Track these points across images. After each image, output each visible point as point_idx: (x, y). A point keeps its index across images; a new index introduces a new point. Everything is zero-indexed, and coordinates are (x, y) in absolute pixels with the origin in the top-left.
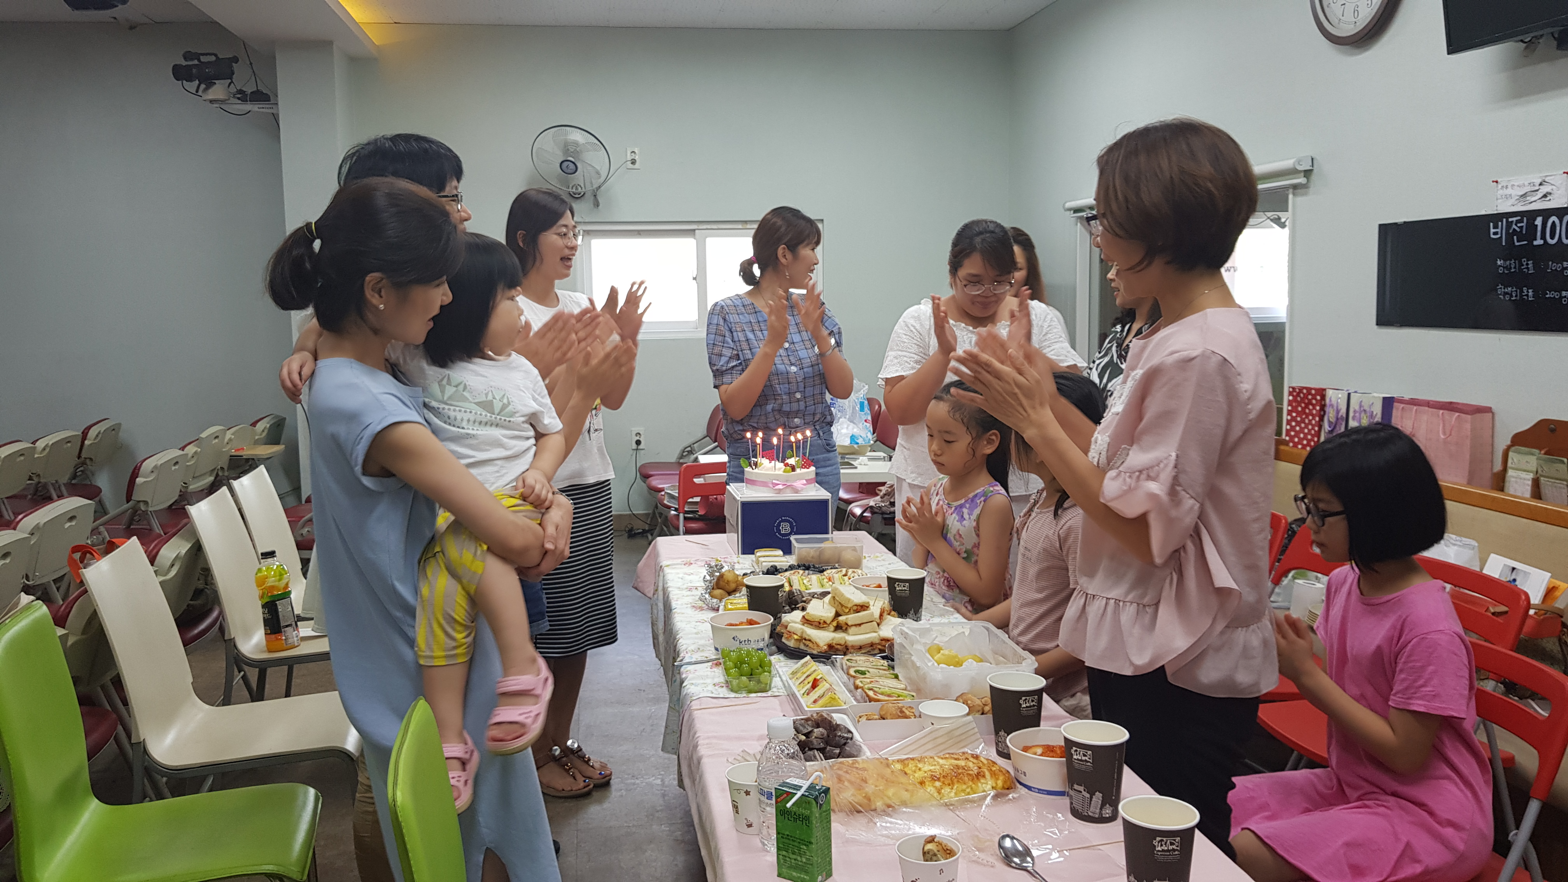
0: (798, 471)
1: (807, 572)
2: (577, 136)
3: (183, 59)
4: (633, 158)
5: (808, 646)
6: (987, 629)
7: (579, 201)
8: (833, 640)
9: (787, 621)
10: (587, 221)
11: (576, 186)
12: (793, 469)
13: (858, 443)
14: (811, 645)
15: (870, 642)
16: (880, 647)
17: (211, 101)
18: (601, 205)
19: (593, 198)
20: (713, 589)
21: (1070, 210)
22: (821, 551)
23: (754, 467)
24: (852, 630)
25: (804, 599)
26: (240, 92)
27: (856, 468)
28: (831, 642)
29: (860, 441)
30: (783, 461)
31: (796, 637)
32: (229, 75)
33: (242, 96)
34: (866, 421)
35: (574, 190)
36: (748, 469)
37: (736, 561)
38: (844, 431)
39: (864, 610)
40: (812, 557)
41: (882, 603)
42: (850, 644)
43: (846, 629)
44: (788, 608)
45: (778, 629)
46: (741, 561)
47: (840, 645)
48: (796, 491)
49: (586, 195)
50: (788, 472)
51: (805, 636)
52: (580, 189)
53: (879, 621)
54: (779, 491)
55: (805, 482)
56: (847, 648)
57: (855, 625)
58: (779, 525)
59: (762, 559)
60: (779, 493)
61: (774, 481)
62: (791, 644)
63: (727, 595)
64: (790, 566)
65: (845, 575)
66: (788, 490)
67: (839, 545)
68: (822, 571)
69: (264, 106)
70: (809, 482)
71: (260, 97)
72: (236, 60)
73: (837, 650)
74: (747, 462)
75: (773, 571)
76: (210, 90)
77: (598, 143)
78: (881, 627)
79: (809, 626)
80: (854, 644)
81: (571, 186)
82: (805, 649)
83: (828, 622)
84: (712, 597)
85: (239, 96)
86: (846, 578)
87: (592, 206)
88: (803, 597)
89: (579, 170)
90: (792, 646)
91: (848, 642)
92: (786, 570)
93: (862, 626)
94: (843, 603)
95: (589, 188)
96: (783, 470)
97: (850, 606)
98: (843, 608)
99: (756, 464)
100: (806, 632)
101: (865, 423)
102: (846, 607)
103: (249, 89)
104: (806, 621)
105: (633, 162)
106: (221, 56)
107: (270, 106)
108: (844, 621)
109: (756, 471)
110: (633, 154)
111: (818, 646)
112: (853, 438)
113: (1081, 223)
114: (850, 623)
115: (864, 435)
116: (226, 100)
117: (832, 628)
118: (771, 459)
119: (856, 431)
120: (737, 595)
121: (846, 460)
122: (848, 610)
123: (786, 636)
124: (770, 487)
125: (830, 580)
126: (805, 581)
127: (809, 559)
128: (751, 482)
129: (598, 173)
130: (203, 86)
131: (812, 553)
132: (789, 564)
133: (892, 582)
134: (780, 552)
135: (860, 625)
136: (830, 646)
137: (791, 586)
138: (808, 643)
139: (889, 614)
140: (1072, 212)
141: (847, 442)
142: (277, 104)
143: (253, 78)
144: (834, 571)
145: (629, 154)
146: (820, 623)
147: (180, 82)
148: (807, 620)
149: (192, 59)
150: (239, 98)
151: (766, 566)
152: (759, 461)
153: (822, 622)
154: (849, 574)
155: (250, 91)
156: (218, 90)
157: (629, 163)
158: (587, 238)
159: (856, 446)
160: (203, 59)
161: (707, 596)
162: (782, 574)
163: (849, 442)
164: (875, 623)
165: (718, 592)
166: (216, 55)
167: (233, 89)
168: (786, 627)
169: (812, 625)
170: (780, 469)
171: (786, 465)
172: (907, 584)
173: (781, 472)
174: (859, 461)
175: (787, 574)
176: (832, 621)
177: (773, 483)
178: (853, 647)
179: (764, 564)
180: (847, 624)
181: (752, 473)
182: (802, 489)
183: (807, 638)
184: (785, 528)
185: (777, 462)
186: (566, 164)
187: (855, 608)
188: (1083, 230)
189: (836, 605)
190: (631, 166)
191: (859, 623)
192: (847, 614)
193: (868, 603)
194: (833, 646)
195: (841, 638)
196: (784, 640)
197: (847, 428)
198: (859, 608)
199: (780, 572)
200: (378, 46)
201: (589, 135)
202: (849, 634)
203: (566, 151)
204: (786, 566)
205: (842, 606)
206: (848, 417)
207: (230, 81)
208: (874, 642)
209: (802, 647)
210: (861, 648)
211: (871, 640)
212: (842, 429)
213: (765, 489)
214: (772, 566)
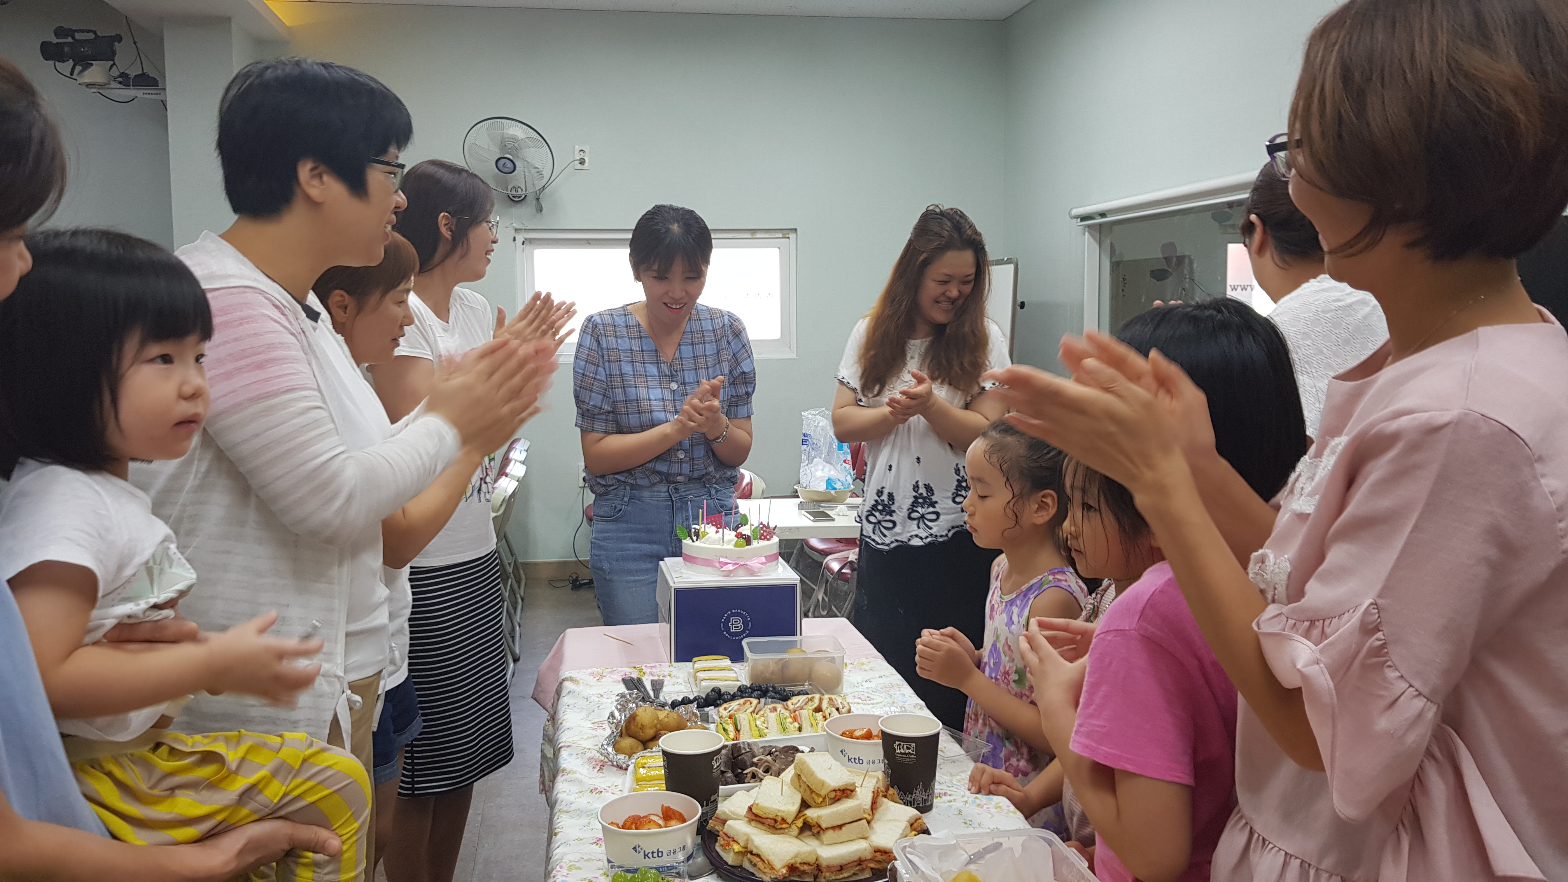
0: (755, 544)
1: (763, 700)
2: (517, 131)
3: (53, 36)
4: (581, 157)
5: (755, 865)
6: (1050, 843)
7: (519, 205)
8: (796, 856)
9: (725, 813)
10: (528, 228)
11: (516, 188)
12: (748, 541)
13: (836, 489)
14: (760, 864)
15: (856, 858)
16: (872, 865)
17: (89, 85)
18: (543, 212)
19: (535, 202)
20: (621, 736)
21: (1076, 217)
22: (785, 665)
23: (695, 538)
24: (829, 836)
25: (755, 760)
26: (123, 75)
27: (833, 520)
28: (793, 861)
29: (838, 486)
30: (736, 528)
31: (736, 848)
32: (109, 56)
33: (124, 80)
34: (845, 461)
35: (514, 192)
36: (687, 541)
37: (666, 673)
38: (819, 474)
39: (847, 797)
40: (772, 673)
41: (874, 781)
42: (824, 864)
43: (819, 832)
44: (729, 774)
45: (711, 824)
46: (673, 674)
47: (809, 864)
48: (752, 573)
49: (527, 198)
50: (741, 546)
51: (750, 847)
52: (519, 190)
53: (871, 813)
54: (729, 573)
55: (764, 560)
56: (818, 868)
57: (833, 828)
58: (728, 620)
59: (701, 675)
60: (728, 576)
61: (722, 560)
62: (730, 858)
63: (641, 747)
64: (740, 689)
65: (818, 710)
66: (741, 571)
67: (809, 656)
68: (785, 698)
69: (150, 92)
70: (771, 558)
71: (146, 81)
72: (119, 39)
73: (804, 872)
74: (686, 531)
75: (716, 698)
76: (86, 73)
77: (540, 138)
78: (872, 823)
79: (760, 826)
80: (831, 863)
81: (509, 188)
82: (751, 870)
83: (789, 821)
84: (618, 750)
85: (120, 79)
86: (819, 715)
87: (534, 210)
88: (754, 757)
89: (517, 168)
90: (730, 863)
91: (821, 860)
92: (733, 697)
93: (844, 828)
94: (813, 787)
95: (531, 190)
96: (733, 543)
97: (823, 793)
98: (814, 795)
99: (697, 534)
100: (753, 841)
101: (844, 464)
102: (819, 795)
103: (133, 72)
104: (755, 817)
105: (582, 162)
106: (99, 34)
107: (158, 92)
108: (816, 820)
109: (697, 543)
110: (581, 153)
111: (772, 868)
112: (829, 482)
113: (1088, 232)
114: (824, 826)
115: (842, 479)
116: (105, 84)
117: (795, 830)
118: (719, 525)
119: (833, 473)
120: (654, 749)
121: (821, 509)
122: (821, 799)
123: (722, 843)
124: (716, 567)
125: (795, 719)
126: (758, 723)
127: (767, 675)
128: (690, 559)
129: (540, 173)
130: (78, 68)
131: (772, 667)
132: (739, 684)
133: (889, 740)
134: (726, 662)
135: (840, 827)
136: (792, 868)
137: (737, 730)
138: (756, 860)
139: (885, 796)
140: (1079, 220)
141: (822, 487)
142: (164, 89)
143: (138, 58)
144: (802, 698)
145: (577, 151)
146: (776, 821)
147: (51, 62)
148: (756, 815)
149: (66, 37)
150: (120, 83)
151: (707, 687)
152: (702, 530)
153: (779, 819)
154: (825, 705)
155: (134, 74)
156: (96, 73)
157: (577, 162)
158: (527, 247)
159: (833, 492)
160: (78, 36)
161: (610, 749)
162: (725, 705)
163: (825, 487)
164: (864, 821)
165: (627, 742)
166: (95, 32)
167: (115, 72)
168: (724, 822)
169: (763, 823)
170: (730, 541)
171: (740, 536)
172: (913, 745)
173: (731, 547)
174: (837, 510)
175: (734, 704)
176: (797, 817)
177: (720, 562)
178: (828, 867)
179: (704, 683)
180: (820, 826)
181: (691, 546)
182: (760, 570)
183: (755, 851)
184: (736, 625)
185: (726, 531)
186: (502, 162)
187: (833, 795)
188: (1092, 239)
189: (802, 790)
190: (580, 167)
191: (840, 823)
192: (819, 806)
193: (854, 784)
194: (797, 868)
195: (810, 853)
196: (718, 848)
197: (822, 470)
198: (839, 793)
199: (726, 701)
200: (289, 28)
201: (531, 130)
202: (822, 843)
203: (503, 146)
204: (734, 686)
205: (812, 791)
206: (823, 456)
207: (112, 62)
208: (863, 858)
209: (747, 865)
210: (841, 868)
211: (859, 855)
212: (817, 470)
213: (710, 569)
214: (713, 690)
